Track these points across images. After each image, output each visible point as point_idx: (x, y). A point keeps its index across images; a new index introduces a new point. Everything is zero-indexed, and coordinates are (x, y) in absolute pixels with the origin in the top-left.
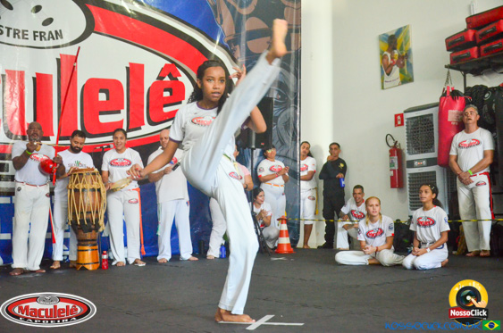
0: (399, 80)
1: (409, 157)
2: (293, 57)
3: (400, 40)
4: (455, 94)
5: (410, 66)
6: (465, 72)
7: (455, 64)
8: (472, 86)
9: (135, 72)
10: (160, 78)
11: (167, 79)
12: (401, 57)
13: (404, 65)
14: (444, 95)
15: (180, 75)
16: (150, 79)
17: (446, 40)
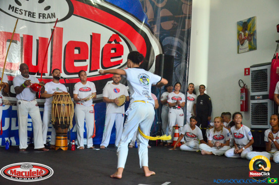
0: (248, 49)
1: (252, 94)
3: (250, 25)
5: (255, 40)
9: (95, 38)
10: (110, 42)
11: (113, 43)
12: (250, 35)
13: (251, 40)
14: (275, 58)
15: (121, 41)
16: (103, 42)
17: (277, 26)
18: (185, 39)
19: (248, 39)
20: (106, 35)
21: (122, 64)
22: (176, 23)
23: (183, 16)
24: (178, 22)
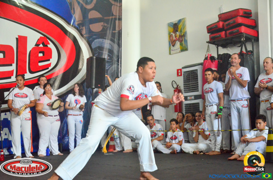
0: (180, 50)
2: (117, 35)
3: (180, 26)
4: (212, 58)
5: (186, 41)
6: (218, 46)
7: (212, 41)
8: (221, 54)
9: (21, 41)
10: (37, 45)
11: (41, 46)
12: (181, 36)
13: (182, 40)
14: (206, 59)
15: (49, 44)
16: (30, 45)
17: (207, 27)
18: (116, 40)
19: (179, 40)
20: (33, 37)
21: (50, 68)
22: (106, 25)
23: (114, 17)
24: (108, 24)
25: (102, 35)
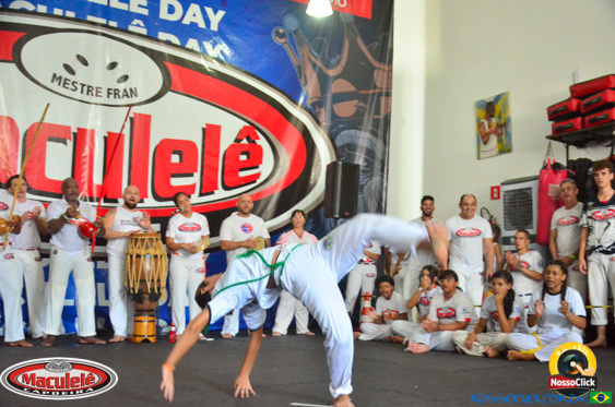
0: (496, 151)
1: (505, 233)
2: (382, 123)
3: (498, 107)
4: (556, 166)
5: (509, 135)
6: (568, 143)
7: (557, 135)
8: (575, 159)
9: (211, 133)
10: (238, 140)
11: (245, 141)
12: (500, 126)
13: (501, 134)
14: (545, 167)
15: (259, 138)
16: (226, 141)
17: (549, 109)
18: (380, 133)
19: (495, 132)
20: (231, 127)
21: (259, 181)
22: (362, 104)
23: (377, 91)
24: (365, 103)
25: (355, 123)
